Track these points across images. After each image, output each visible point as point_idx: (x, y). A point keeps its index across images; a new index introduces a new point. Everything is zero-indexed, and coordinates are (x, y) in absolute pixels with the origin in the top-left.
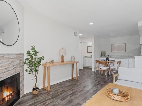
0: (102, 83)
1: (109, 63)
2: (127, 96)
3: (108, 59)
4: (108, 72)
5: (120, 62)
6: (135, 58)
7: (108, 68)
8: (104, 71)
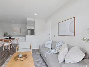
0: (7, 55)
1: (11, 41)
2: (26, 56)
3: (10, 38)
4: (11, 47)
5: (18, 39)
6: (26, 36)
7: (10, 44)
8: (8, 46)
